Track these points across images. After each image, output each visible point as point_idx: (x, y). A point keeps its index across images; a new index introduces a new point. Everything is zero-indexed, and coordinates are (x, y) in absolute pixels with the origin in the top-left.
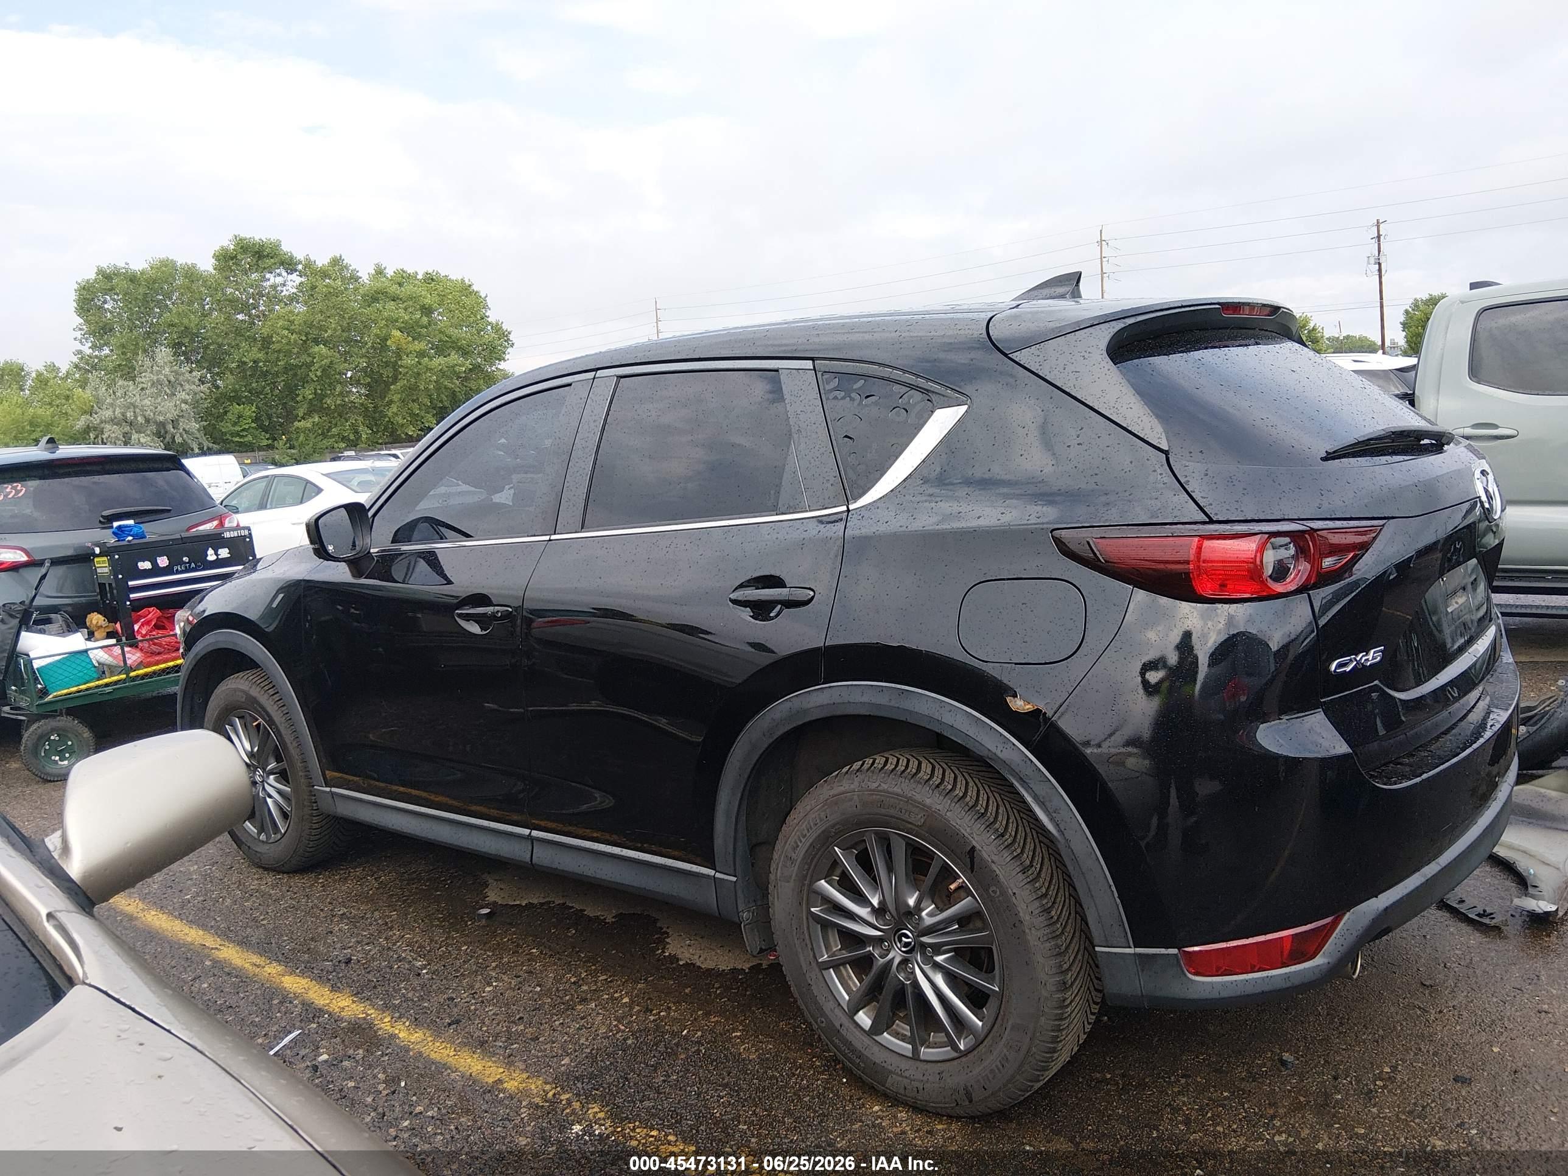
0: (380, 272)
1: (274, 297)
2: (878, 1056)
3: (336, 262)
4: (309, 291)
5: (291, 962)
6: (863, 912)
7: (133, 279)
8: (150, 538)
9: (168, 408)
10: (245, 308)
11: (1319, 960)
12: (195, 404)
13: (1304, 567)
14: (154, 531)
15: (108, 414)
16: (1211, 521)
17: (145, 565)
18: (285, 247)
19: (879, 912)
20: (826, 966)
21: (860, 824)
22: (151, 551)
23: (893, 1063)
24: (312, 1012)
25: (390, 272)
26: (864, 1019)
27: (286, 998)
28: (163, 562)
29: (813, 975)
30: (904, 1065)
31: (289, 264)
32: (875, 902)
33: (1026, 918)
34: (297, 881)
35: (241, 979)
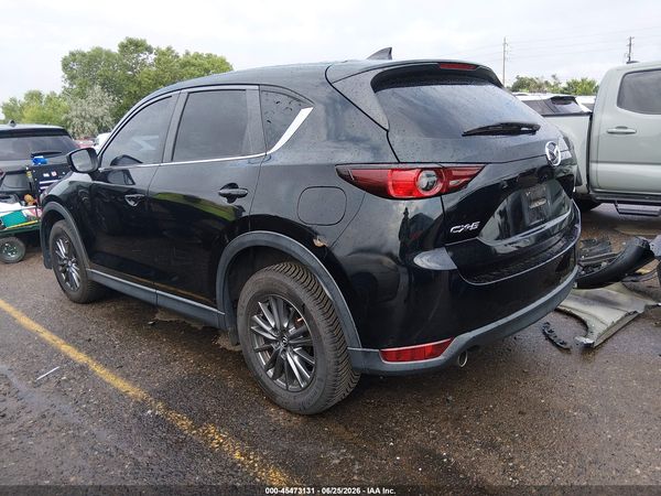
0: (188, 54)
1: (143, 63)
2: (274, 389)
3: (169, 49)
4: (158, 61)
5: (67, 340)
6: (268, 329)
7: (84, 55)
8: (49, 163)
9: (100, 111)
10: (132, 69)
11: (441, 358)
12: (110, 110)
13: (440, 185)
14: (50, 161)
15: (74, 113)
16: (399, 162)
17: (47, 175)
18: (148, 43)
19: (275, 329)
20: (257, 351)
21: (266, 293)
22: (49, 169)
23: (280, 392)
24: (67, 360)
25: (192, 54)
26: (271, 372)
27: (59, 353)
28: (54, 174)
29: (252, 354)
30: (284, 392)
31: (149, 50)
32: (273, 324)
33: (323, 334)
34: (84, 307)
35: (45, 345)
